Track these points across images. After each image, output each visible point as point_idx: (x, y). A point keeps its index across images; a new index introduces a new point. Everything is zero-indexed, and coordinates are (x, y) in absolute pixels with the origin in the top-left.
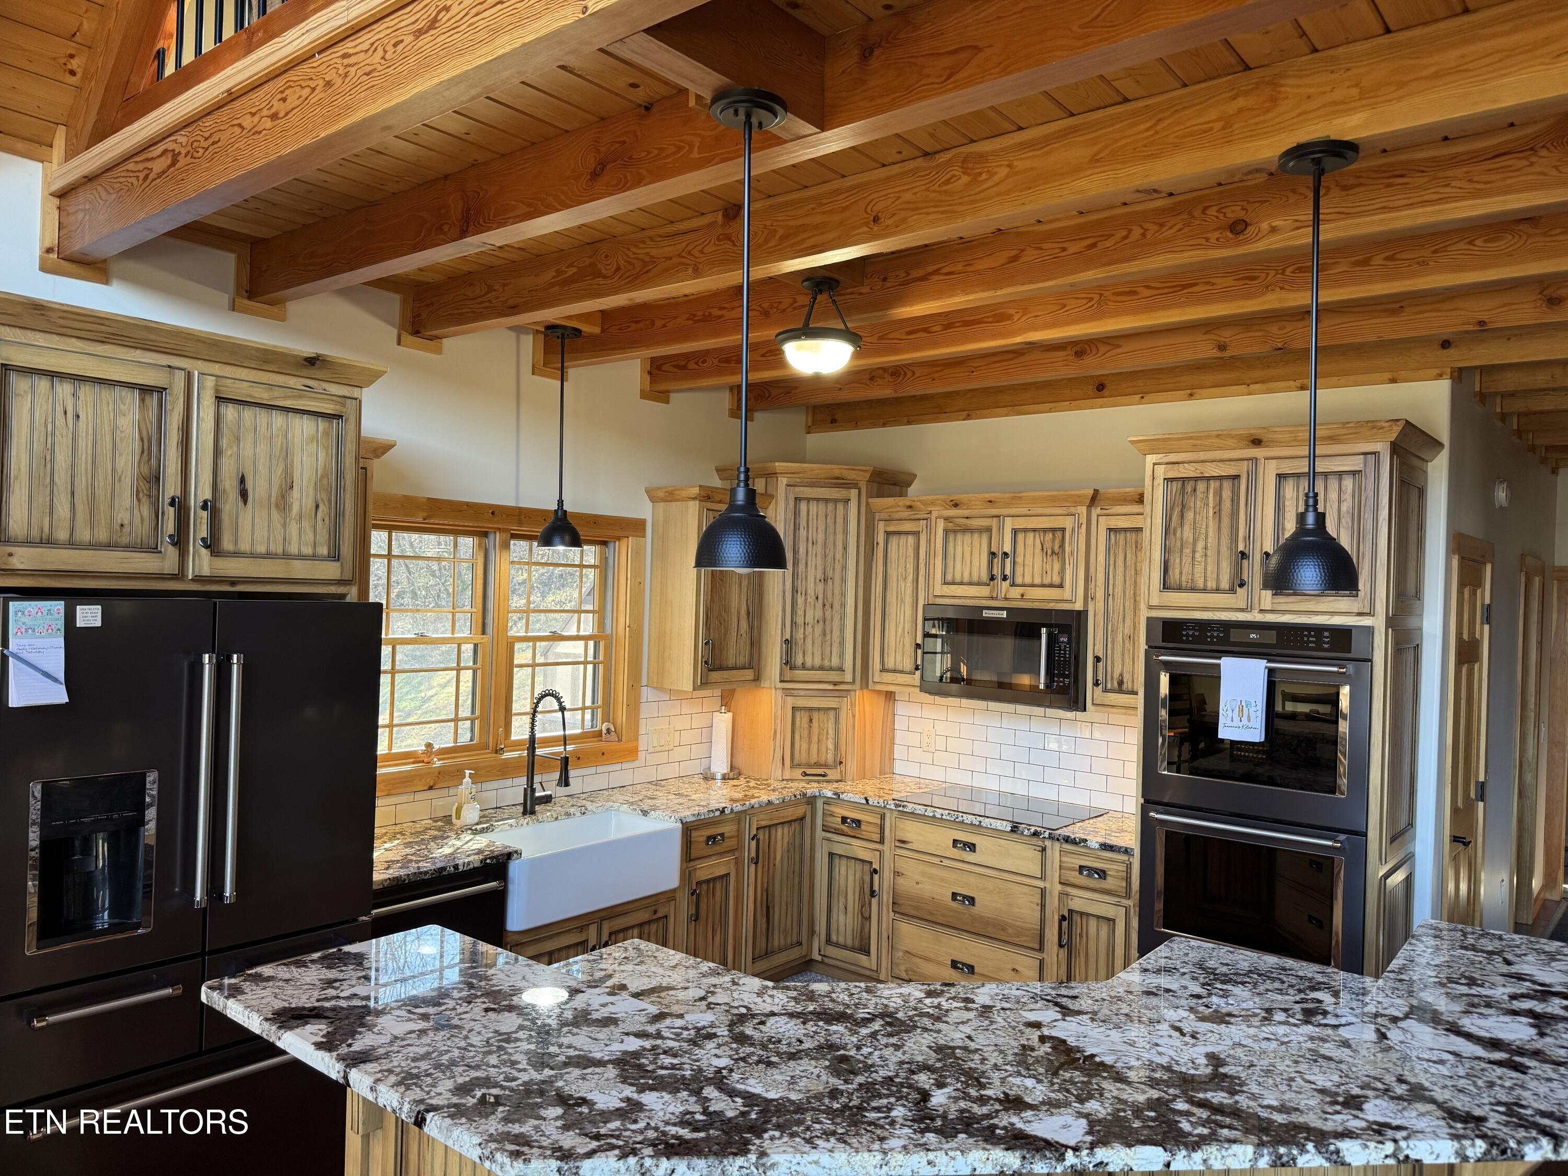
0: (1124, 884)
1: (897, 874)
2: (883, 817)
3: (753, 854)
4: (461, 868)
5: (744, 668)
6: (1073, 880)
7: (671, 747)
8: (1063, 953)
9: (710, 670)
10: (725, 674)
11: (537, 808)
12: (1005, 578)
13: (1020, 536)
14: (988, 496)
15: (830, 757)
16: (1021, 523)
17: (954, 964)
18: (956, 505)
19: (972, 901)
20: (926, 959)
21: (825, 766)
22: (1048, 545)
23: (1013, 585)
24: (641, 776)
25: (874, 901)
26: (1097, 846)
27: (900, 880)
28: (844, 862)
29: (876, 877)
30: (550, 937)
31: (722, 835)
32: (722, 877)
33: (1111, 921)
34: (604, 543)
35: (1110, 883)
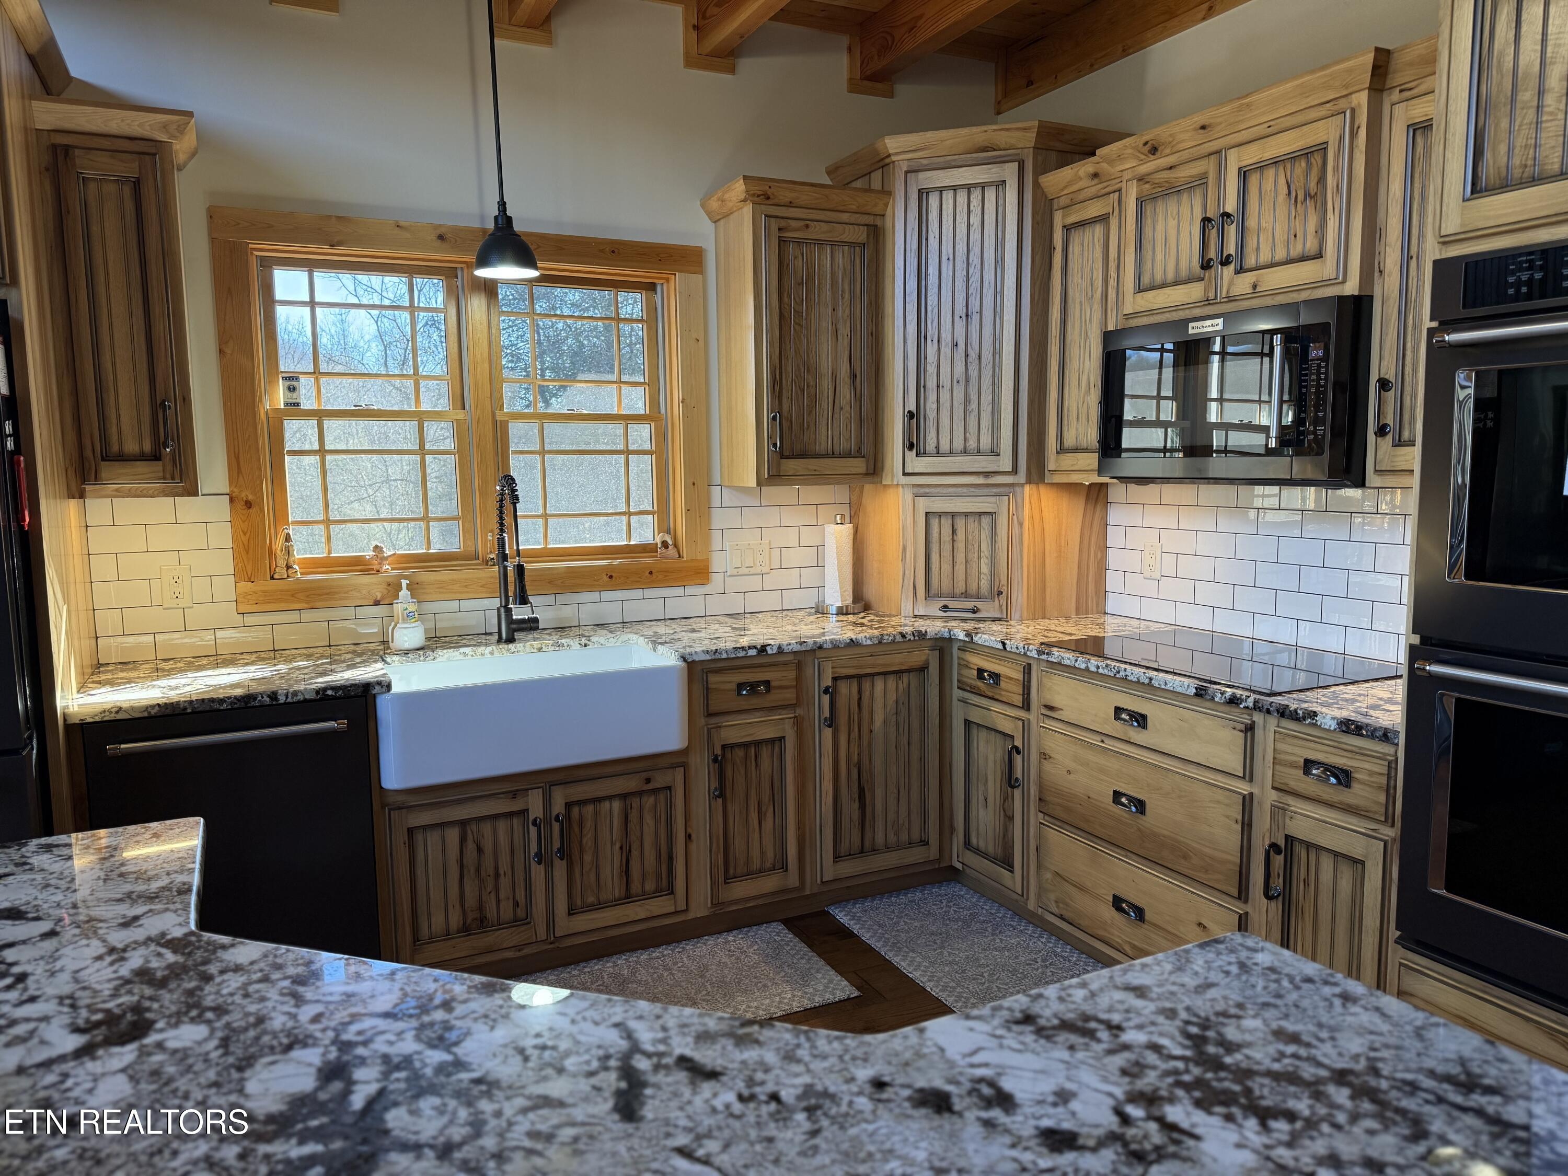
0: (1382, 798)
1: (1044, 756)
2: (1027, 670)
3: (827, 714)
4: (282, 699)
5: (848, 455)
6: (1293, 785)
7: (766, 569)
8: (1275, 908)
9: (782, 456)
10: (813, 464)
11: (517, 635)
12: (1225, 262)
13: (1254, 179)
14: (1200, 119)
15: (985, 584)
16: (1252, 155)
17: (1117, 902)
18: (1154, 150)
19: (1140, 806)
20: (1082, 888)
21: (978, 597)
22: (1298, 184)
23: (1240, 271)
24: (716, 606)
25: (1017, 793)
26: (1333, 725)
27: (1047, 766)
28: (983, 734)
29: (1018, 759)
30: (460, 802)
31: (767, 683)
32: (772, 741)
33: (1358, 863)
34: (652, 287)
35: (1358, 794)
